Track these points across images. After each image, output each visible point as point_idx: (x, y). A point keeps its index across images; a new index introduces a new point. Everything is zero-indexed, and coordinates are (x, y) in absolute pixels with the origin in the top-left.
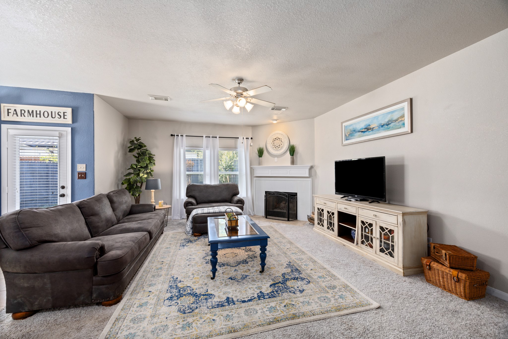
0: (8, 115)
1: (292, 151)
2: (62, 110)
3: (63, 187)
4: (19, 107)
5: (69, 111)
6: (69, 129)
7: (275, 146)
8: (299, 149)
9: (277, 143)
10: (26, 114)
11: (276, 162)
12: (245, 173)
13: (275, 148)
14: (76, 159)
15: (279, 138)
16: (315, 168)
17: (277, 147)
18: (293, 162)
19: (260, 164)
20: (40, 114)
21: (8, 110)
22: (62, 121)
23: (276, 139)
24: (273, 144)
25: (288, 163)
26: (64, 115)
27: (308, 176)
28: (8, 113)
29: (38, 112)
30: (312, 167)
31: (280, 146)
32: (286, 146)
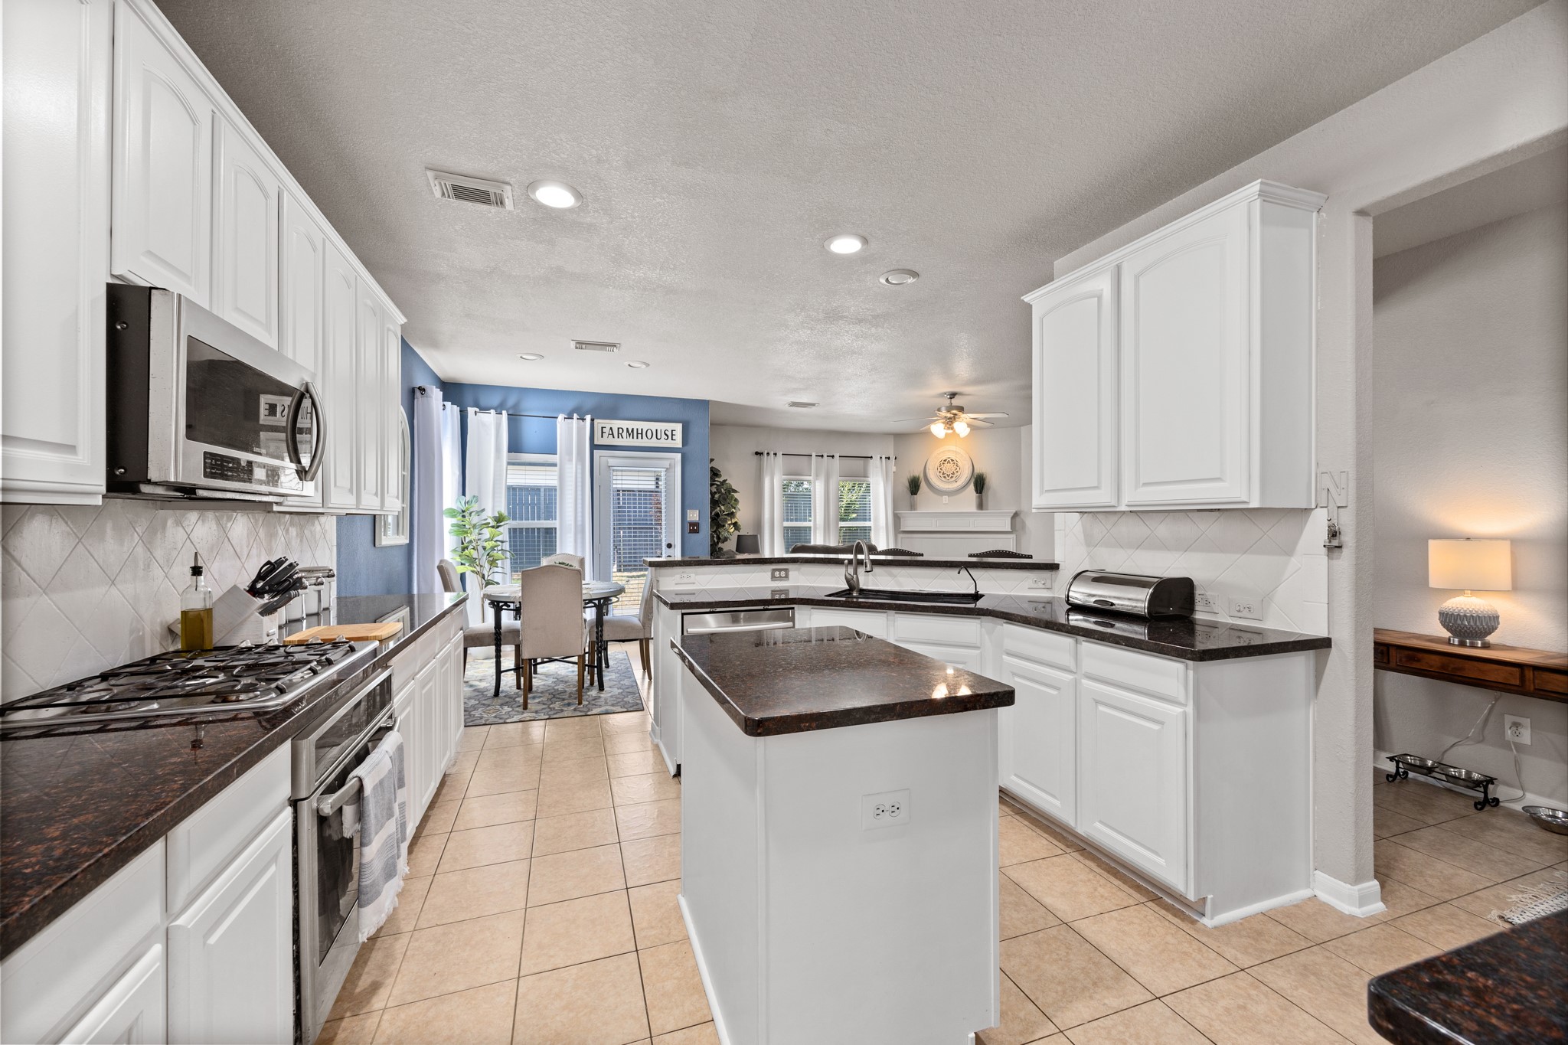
0: (602, 437)
1: (980, 483)
2: (669, 426)
3: (669, 546)
4: (616, 424)
5: (678, 427)
6: (679, 456)
7: (943, 474)
8: (993, 482)
9: (948, 468)
10: (624, 434)
11: (945, 505)
12: (884, 525)
13: (945, 477)
14: (687, 503)
15: (952, 460)
16: (1022, 516)
17: (946, 476)
18: (981, 506)
19: (913, 507)
20: (642, 434)
21: (602, 428)
22: (669, 444)
23: (945, 461)
24: (939, 470)
25: (972, 507)
26: (672, 435)
27: (1010, 530)
28: (602, 432)
29: (640, 432)
30: (1016, 515)
31: (953, 474)
32: (965, 475)
